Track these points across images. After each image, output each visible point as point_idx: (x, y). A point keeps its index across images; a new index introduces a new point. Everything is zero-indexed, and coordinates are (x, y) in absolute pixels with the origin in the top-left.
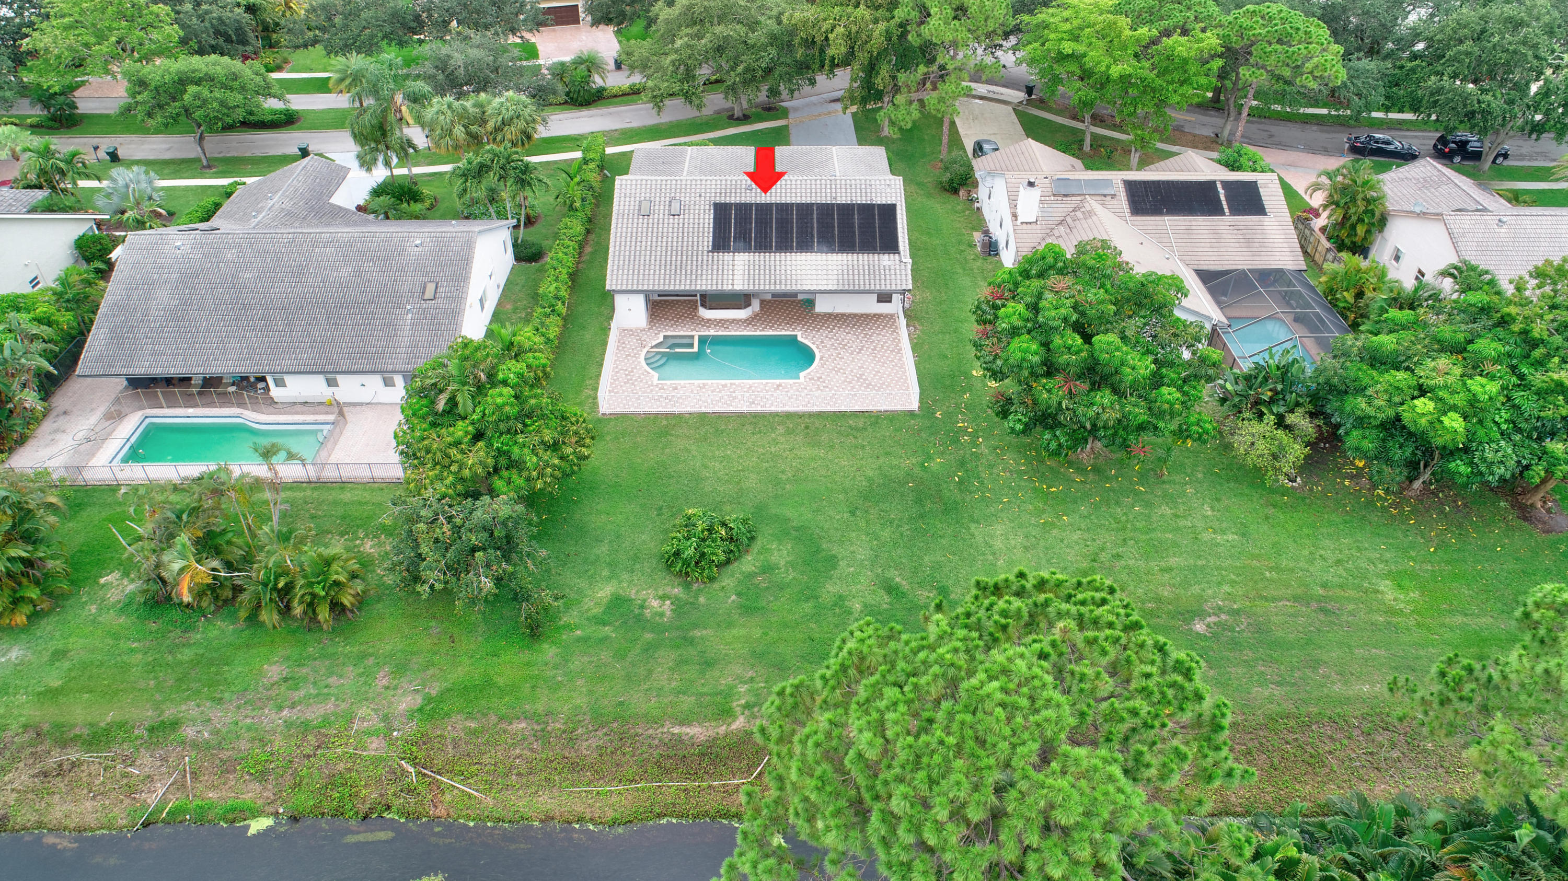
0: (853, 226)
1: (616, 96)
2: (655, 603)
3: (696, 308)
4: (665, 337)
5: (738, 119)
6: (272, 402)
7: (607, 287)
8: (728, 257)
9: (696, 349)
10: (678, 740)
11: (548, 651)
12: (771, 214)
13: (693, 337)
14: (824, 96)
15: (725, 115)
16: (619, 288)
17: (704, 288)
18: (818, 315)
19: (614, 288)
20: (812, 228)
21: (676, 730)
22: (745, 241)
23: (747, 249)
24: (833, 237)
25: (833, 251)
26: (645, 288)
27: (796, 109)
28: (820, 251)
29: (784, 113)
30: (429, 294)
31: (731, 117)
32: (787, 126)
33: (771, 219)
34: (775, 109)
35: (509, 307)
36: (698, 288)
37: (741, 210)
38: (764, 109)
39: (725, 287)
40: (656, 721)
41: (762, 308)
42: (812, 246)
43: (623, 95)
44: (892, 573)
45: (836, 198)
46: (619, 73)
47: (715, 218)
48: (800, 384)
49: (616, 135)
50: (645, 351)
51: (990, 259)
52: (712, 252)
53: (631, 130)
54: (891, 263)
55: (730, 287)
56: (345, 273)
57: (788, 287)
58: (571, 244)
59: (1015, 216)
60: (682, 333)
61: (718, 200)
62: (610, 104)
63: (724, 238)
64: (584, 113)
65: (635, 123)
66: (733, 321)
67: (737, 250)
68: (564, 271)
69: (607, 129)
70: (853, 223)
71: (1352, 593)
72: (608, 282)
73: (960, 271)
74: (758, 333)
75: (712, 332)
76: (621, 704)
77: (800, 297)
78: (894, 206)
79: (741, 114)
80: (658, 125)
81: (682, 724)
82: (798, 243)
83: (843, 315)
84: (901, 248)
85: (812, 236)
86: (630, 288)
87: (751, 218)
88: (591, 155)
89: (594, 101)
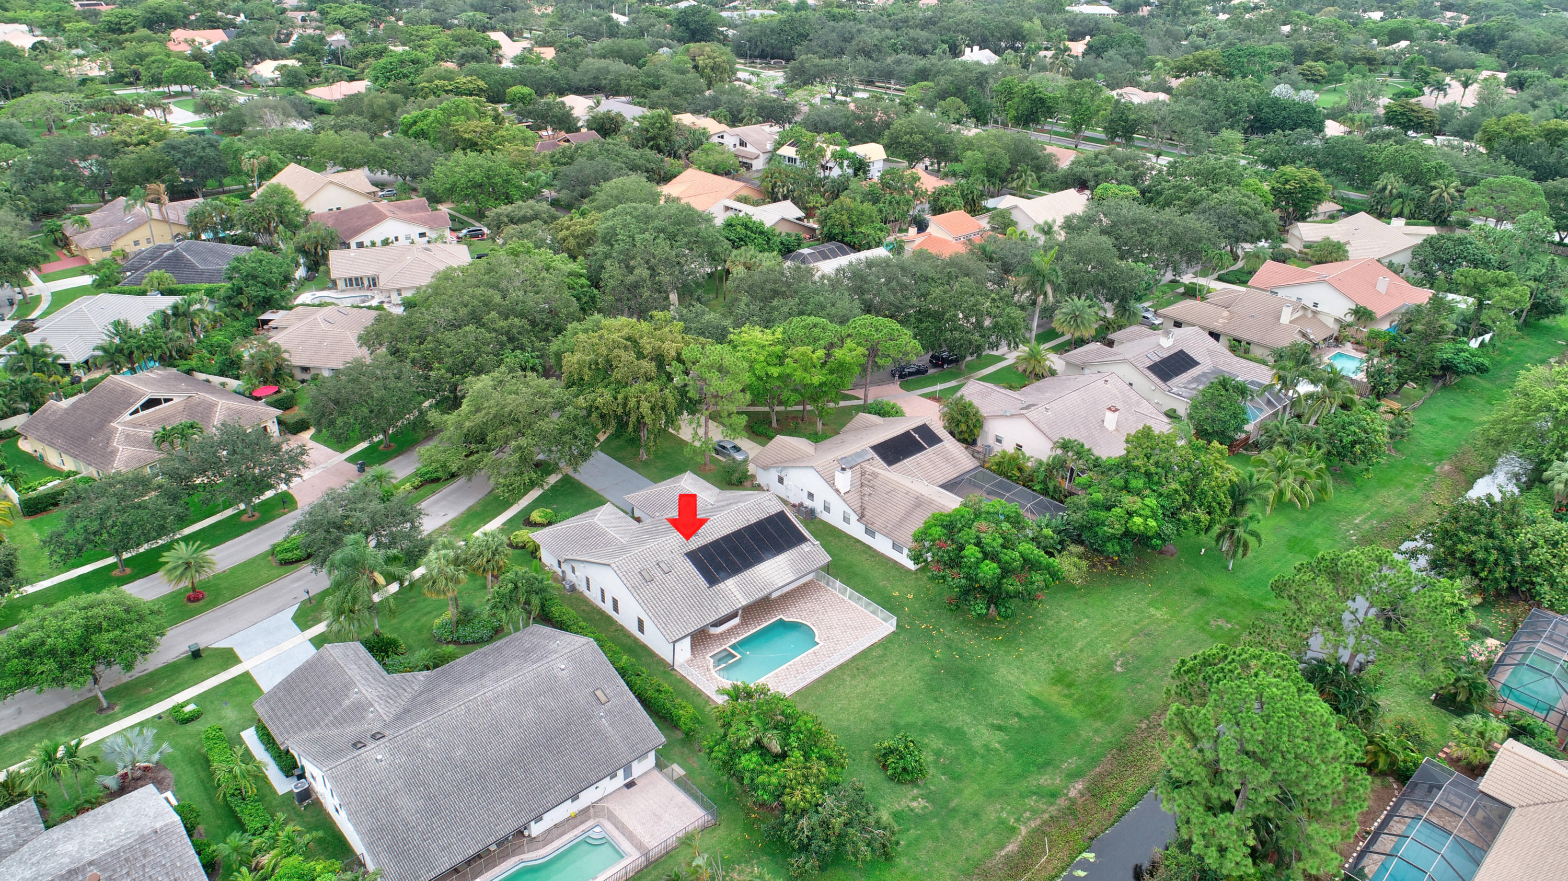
0: (773, 534)
2: (915, 804)
6: (532, 840)
8: (722, 585)
10: (1007, 856)
11: (902, 861)
20: (752, 544)
21: (1003, 853)
22: (723, 571)
24: (768, 545)
25: (774, 555)
26: (692, 629)
28: (768, 558)
30: (603, 699)
32: (568, 475)
33: (725, 549)
37: (703, 551)
40: (991, 855)
44: (990, 720)
45: (749, 520)
47: (693, 564)
52: (710, 586)
54: (809, 547)
56: (530, 714)
59: (837, 491)
60: (718, 650)
63: (710, 574)
66: (736, 627)
67: (722, 580)
70: (771, 532)
71: (1147, 621)
74: (759, 628)
75: (733, 640)
76: (967, 859)
77: (774, 596)
78: (783, 512)
81: (1003, 848)
82: (752, 558)
84: (807, 536)
86: (683, 634)
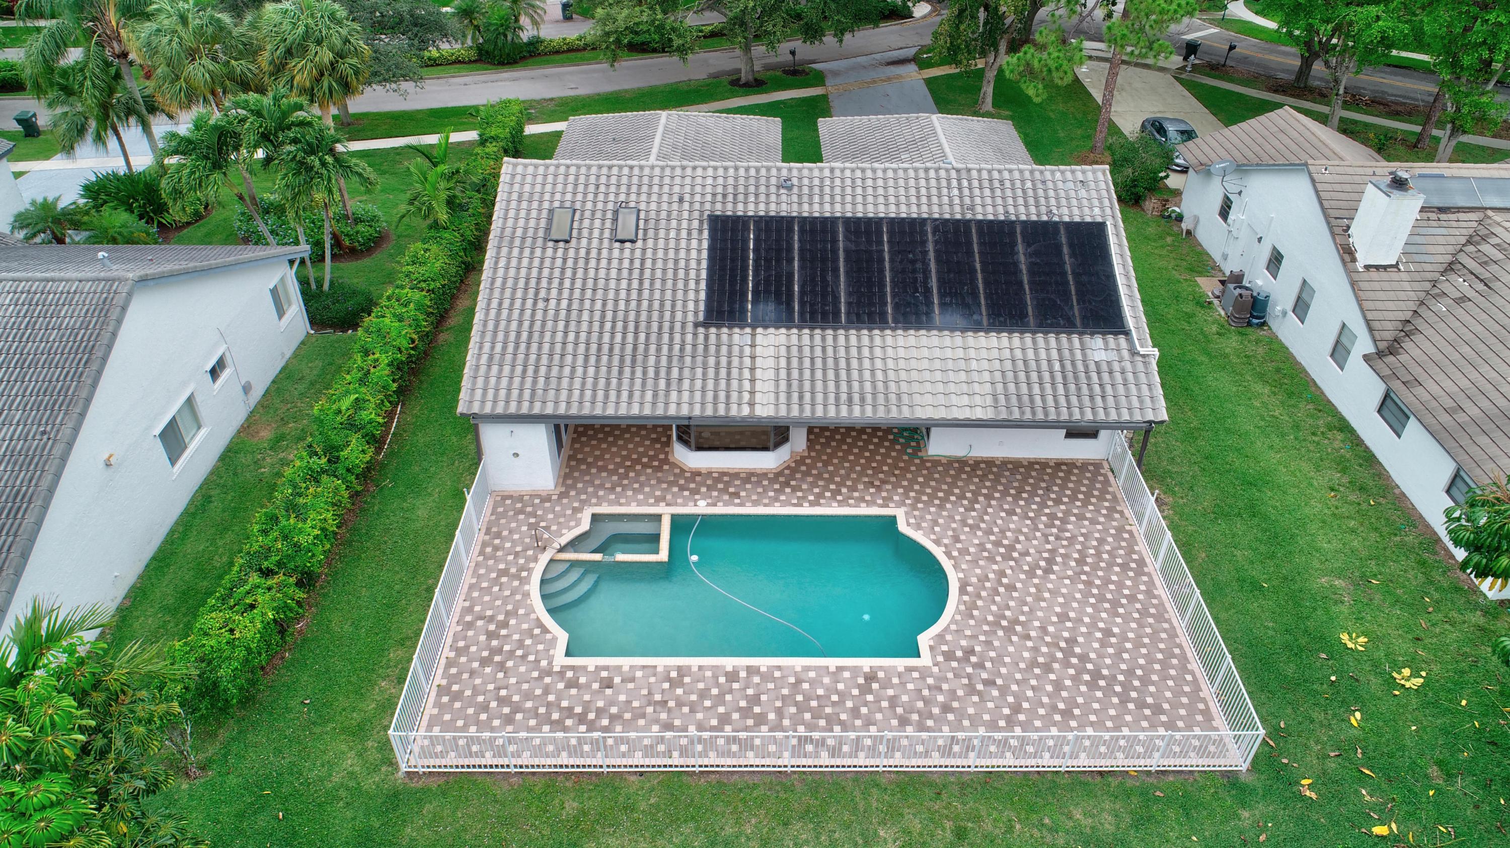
0: (1016, 271)
1: (557, 52)
3: (668, 443)
4: (595, 518)
5: (747, 85)
7: (461, 408)
8: (740, 337)
9: (663, 555)
12: (835, 241)
13: (658, 518)
14: (878, 56)
15: (725, 80)
16: (488, 410)
17: (685, 411)
18: (936, 463)
19: (476, 409)
20: (926, 272)
22: (778, 301)
23: (785, 320)
24: (975, 294)
25: (977, 328)
26: (549, 410)
27: (836, 73)
28: (948, 327)
29: (819, 79)
31: (735, 83)
32: (825, 97)
33: (835, 251)
34: (804, 73)
35: (267, 434)
36: (672, 411)
37: (768, 230)
38: (785, 72)
39: (734, 411)
41: (811, 444)
42: (929, 314)
43: (570, 50)
45: (972, 208)
46: (569, 24)
47: (711, 249)
48: (924, 673)
49: (551, 106)
50: (544, 559)
51: (1254, 334)
52: (706, 324)
53: (575, 99)
54: (1112, 356)
55: (746, 411)
57: (881, 413)
58: (417, 295)
59: (1347, 253)
60: (634, 509)
61: (718, 209)
62: (548, 62)
63: (733, 293)
64: (506, 74)
65: (584, 90)
66: (750, 477)
67: (760, 323)
68: (384, 360)
69: (538, 97)
70: (1016, 264)
72: (463, 395)
73: (1204, 359)
74: (806, 510)
75: (702, 507)
78: (1101, 226)
79: (751, 78)
80: (617, 93)
82: (896, 307)
83: (990, 463)
84: (1130, 323)
85: (928, 291)
86: (513, 409)
87: (790, 249)
88: (493, 131)
89: (523, 58)
